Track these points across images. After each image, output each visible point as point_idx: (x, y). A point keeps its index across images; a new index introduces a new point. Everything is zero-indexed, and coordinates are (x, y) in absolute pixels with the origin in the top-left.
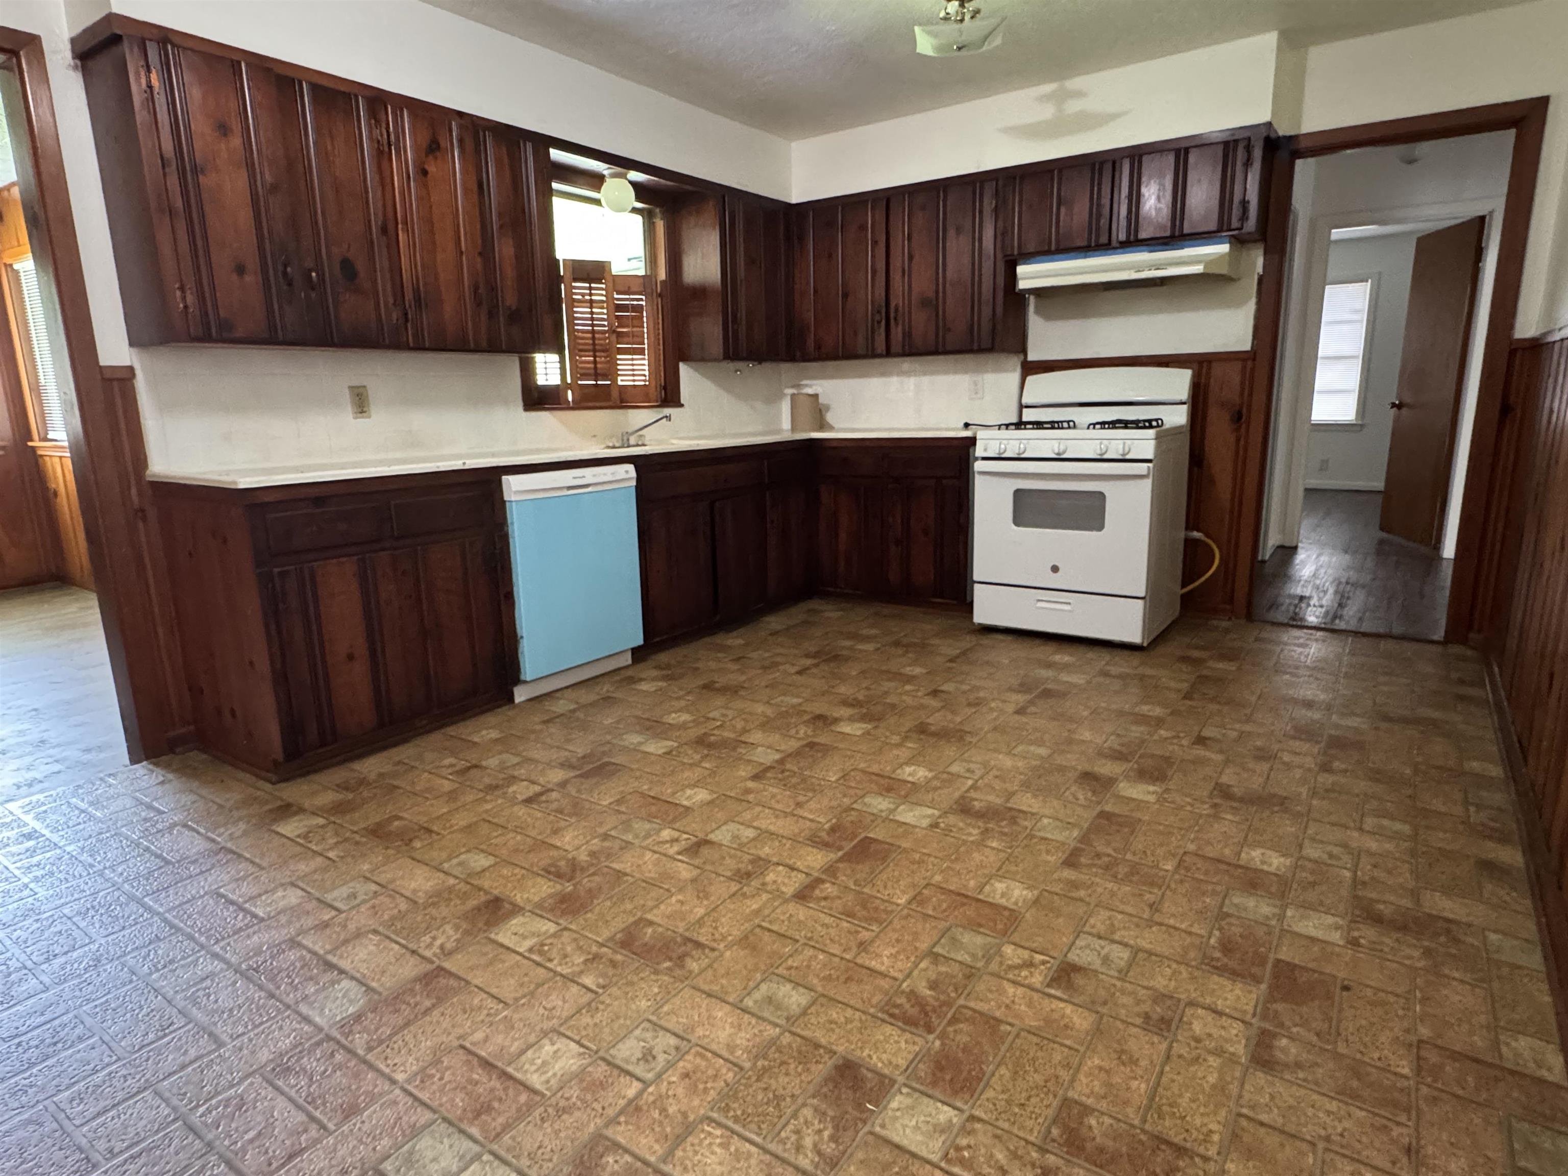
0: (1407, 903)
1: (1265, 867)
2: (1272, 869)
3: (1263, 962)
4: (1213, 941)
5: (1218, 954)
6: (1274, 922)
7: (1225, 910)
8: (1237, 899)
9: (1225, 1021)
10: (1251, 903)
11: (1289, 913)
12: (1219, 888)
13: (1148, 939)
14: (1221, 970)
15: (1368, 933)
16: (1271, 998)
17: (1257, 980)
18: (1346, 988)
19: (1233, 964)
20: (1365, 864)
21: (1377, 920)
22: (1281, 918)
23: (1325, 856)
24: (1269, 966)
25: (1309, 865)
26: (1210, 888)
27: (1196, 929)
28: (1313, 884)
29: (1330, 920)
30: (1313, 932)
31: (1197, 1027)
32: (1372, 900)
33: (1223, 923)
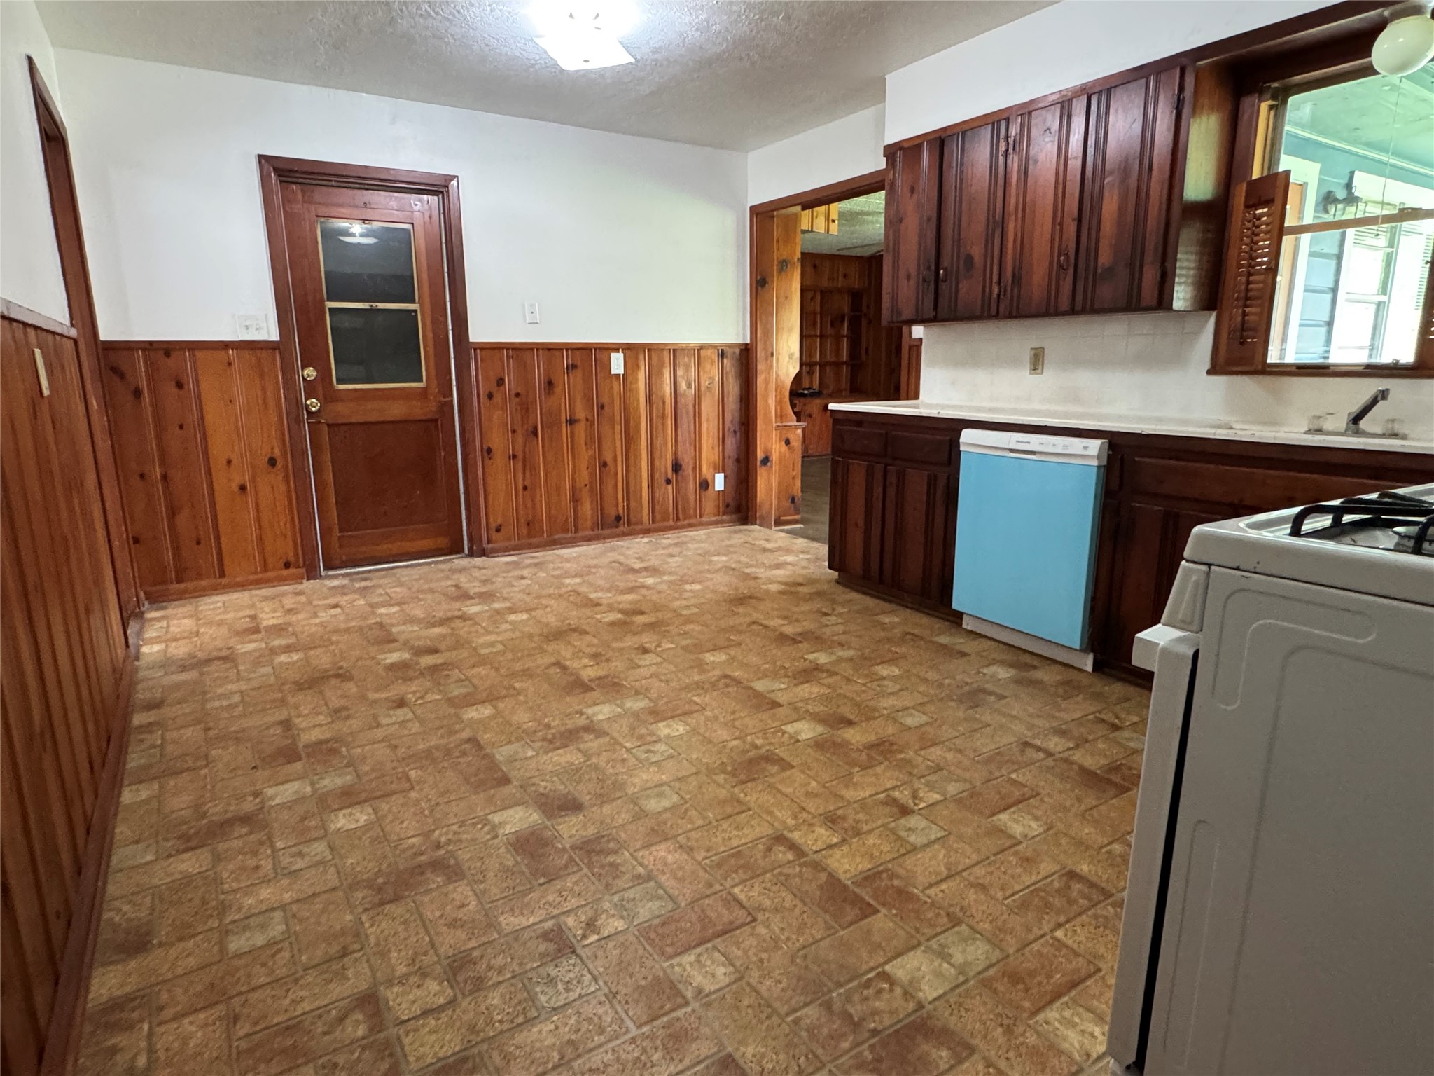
0: (222, 847)
1: (347, 811)
2: (341, 814)
3: (308, 755)
4: (344, 749)
5: (335, 745)
6: (316, 778)
7: (351, 769)
8: (349, 779)
9: (311, 725)
10: (339, 782)
11: (308, 789)
12: (366, 778)
13: (379, 733)
14: (327, 741)
15: (249, 806)
16: (294, 743)
17: (306, 746)
18: (254, 768)
19: (324, 746)
20: (267, 865)
21: (246, 819)
22: (312, 784)
23: (306, 850)
24: (303, 755)
25: (314, 834)
26: (373, 776)
27: (359, 750)
28: (303, 819)
29: (277, 801)
30: (287, 786)
31: (322, 717)
32: (251, 833)
33: (345, 762)
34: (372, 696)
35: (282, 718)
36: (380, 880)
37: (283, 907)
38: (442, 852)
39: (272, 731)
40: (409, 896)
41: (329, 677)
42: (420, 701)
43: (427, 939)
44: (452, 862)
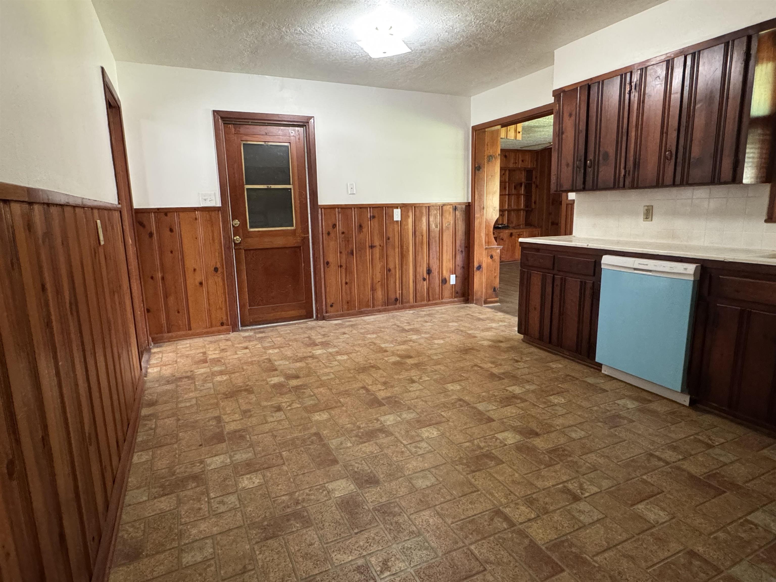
0: (182, 494)
1: (248, 476)
2: (245, 477)
3: (229, 439)
4: (248, 436)
5: (244, 433)
6: (232, 454)
7: (251, 449)
8: (250, 455)
9: (231, 420)
10: (245, 457)
11: (229, 460)
12: (259, 455)
13: (267, 427)
14: (239, 431)
15: (197, 469)
16: (222, 432)
17: (228, 433)
18: (200, 445)
19: (237, 434)
20: (205, 507)
21: (195, 478)
22: (231, 457)
23: (225, 500)
24: (226, 439)
25: (231, 490)
26: (263, 454)
27: (256, 437)
28: (225, 480)
29: (213, 467)
30: (217, 458)
31: (237, 415)
32: (198, 486)
33: (248, 444)
34: (264, 403)
35: (216, 415)
36: (266, 523)
37: (212, 537)
38: (300, 507)
39: (211, 423)
40: (281, 535)
41: (241, 391)
42: (289, 408)
43: (291, 565)
44: (305, 514)
